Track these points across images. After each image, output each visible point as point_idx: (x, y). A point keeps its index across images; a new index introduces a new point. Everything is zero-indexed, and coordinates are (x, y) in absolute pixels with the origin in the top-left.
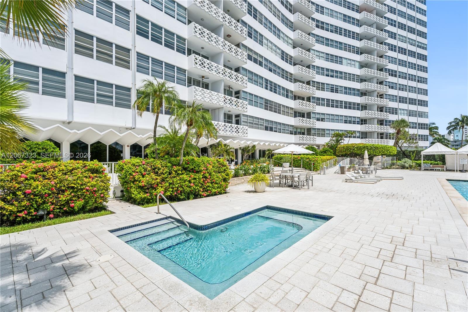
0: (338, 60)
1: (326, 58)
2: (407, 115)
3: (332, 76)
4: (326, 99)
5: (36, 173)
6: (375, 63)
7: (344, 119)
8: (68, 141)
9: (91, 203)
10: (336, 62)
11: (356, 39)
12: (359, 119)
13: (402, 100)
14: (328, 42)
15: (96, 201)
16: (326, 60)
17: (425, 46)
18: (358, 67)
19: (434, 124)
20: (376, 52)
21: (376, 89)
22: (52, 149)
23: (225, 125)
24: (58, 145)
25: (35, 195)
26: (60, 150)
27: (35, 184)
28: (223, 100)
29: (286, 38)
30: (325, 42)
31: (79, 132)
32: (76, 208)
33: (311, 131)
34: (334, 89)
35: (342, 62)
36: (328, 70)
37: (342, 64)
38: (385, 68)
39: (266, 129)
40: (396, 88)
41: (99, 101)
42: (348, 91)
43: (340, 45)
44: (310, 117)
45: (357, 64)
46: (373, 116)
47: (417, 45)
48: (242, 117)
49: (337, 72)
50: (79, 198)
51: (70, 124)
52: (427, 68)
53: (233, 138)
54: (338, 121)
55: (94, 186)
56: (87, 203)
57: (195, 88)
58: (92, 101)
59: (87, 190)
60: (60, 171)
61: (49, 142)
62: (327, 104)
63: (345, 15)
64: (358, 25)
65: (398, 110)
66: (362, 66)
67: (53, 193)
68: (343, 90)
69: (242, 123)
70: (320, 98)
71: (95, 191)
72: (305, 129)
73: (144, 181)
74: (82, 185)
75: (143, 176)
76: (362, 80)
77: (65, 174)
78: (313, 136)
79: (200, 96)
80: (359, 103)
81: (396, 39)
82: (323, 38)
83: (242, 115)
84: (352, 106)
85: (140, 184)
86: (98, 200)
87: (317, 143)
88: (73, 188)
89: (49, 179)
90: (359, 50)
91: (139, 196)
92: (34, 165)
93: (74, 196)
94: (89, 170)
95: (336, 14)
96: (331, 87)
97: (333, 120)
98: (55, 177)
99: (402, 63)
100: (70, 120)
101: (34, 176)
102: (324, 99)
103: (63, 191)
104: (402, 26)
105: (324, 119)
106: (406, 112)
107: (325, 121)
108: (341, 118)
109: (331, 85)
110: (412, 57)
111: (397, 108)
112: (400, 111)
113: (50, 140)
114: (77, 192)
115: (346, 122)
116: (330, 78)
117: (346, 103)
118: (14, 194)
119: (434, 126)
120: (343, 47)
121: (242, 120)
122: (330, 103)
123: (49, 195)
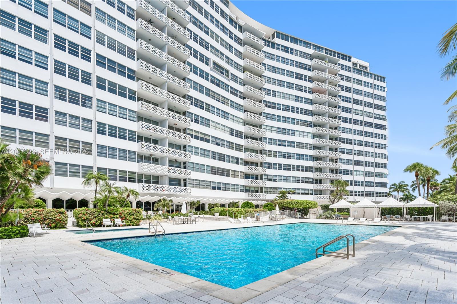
0: (291, 132)
1: (278, 131)
2: (363, 176)
3: (285, 146)
4: (278, 164)
5: (35, 212)
6: (327, 134)
7: (296, 180)
8: (51, 198)
9: (59, 225)
10: (289, 134)
11: (309, 115)
12: (312, 179)
13: (357, 163)
14: (280, 119)
15: (61, 225)
16: (278, 133)
17: (384, 117)
18: (311, 137)
19: (403, 182)
20: (328, 125)
21: (328, 155)
22: (41, 204)
23: (169, 187)
24: (45, 201)
25: (35, 220)
26: (46, 203)
27: (35, 216)
28: (167, 170)
29: (235, 118)
30: (277, 118)
31: (57, 194)
32: (52, 226)
33: (263, 190)
34: (287, 155)
35: (294, 134)
36: (279, 141)
37: (294, 136)
38: (339, 138)
39: (213, 188)
40: (351, 153)
41: (70, 176)
42: (300, 157)
43: (292, 121)
44: (262, 178)
45: (310, 135)
46: (325, 177)
47: (375, 117)
48: (188, 181)
49: (289, 142)
50: (53, 222)
51: (52, 189)
52: (385, 136)
53: (177, 196)
54: (290, 181)
55: (60, 218)
56: (57, 225)
57: (142, 164)
58: (66, 175)
59: (57, 220)
60: (45, 212)
61: (39, 200)
62: (279, 168)
63: (297, 97)
64: (310, 104)
65: (353, 171)
66: (314, 136)
67: (42, 220)
68: (296, 156)
69: (188, 185)
70: (272, 163)
71: (61, 220)
72: (258, 188)
73: (85, 218)
74: (55, 218)
75: (85, 215)
76: (315, 147)
77: (48, 213)
78: (265, 193)
79: (146, 168)
80: (312, 166)
81: (351, 113)
82: (275, 115)
83: (188, 179)
84: (305, 169)
85: (83, 219)
86: (62, 224)
87: (267, 199)
88: (51, 219)
89: (41, 215)
90: (311, 124)
91: (82, 224)
92: (34, 210)
93: (51, 222)
94: (58, 212)
95: (289, 96)
96: (283, 154)
97: (285, 181)
98: (43, 214)
99: (357, 132)
100: (52, 187)
101: (35, 213)
102: (277, 164)
103: (47, 220)
104: (357, 102)
105: (277, 179)
106: (362, 173)
107: (277, 181)
108: (294, 179)
109: (283, 152)
110: (369, 127)
111: (353, 169)
112: (355, 173)
113: (40, 198)
114: (52, 220)
115: (298, 182)
116: (282, 147)
117: (298, 166)
118: (28, 219)
119: (404, 184)
120: (295, 121)
121: (188, 183)
122: (283, 167)
123: (41, 220)
